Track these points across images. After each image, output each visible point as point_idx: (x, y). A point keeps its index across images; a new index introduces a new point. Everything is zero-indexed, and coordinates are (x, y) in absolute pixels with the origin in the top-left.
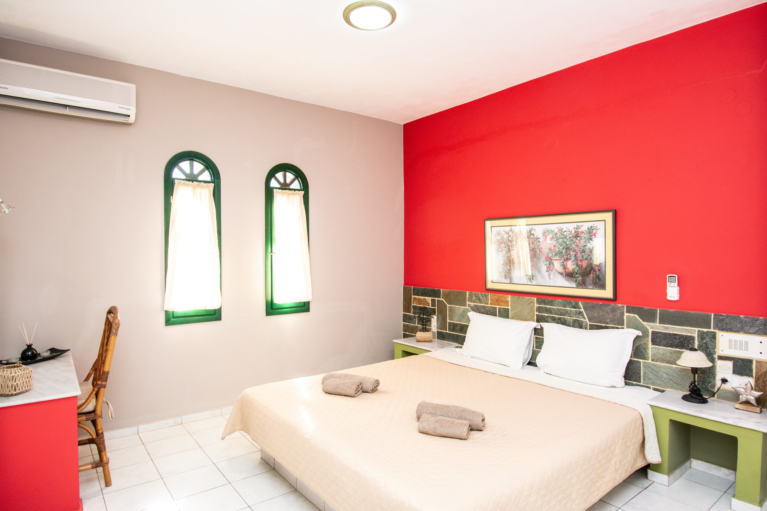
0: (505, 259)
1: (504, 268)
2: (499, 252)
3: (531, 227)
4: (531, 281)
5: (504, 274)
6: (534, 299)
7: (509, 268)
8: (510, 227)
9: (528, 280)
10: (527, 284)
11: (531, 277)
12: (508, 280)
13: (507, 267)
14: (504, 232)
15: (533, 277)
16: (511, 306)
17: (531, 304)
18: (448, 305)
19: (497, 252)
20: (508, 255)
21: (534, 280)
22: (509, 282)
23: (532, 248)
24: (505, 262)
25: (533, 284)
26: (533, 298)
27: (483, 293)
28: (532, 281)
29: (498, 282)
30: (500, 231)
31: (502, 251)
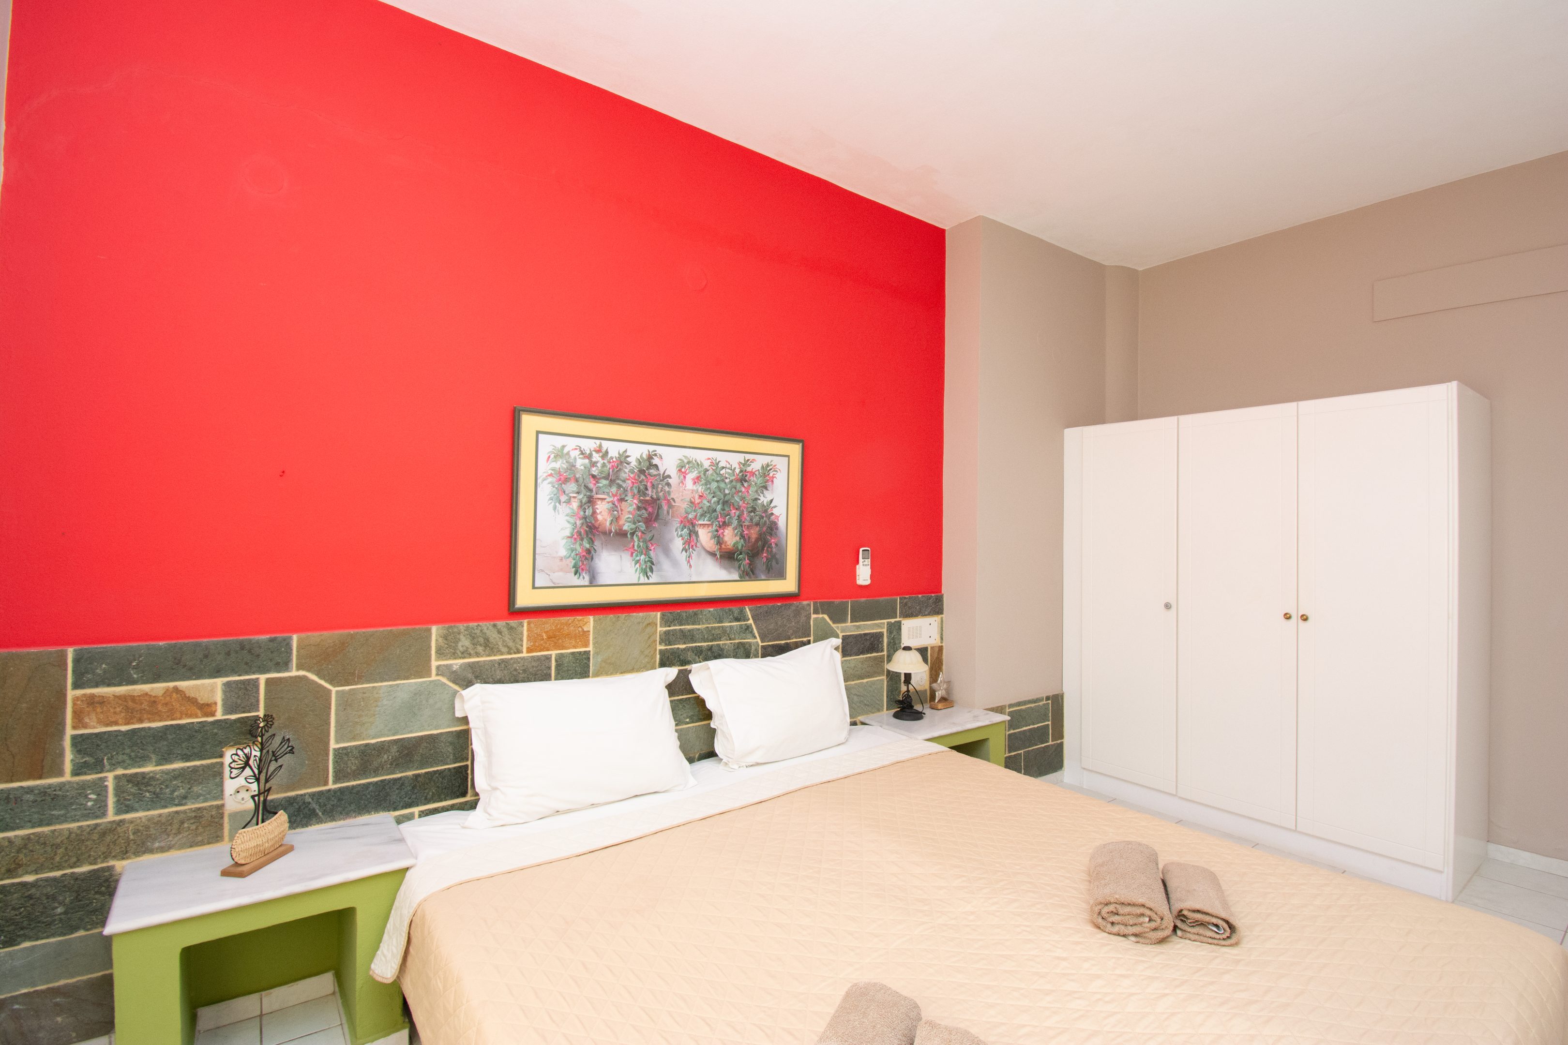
0: (576, 523)
1: (572, 546)
2: (557, 504)
3: (652, 448)
4: (648, 575)
5: (571, 562)
6: (656, 616)
7: (588, 546)
8: (598, 442)
9: (640, 574)
10: (637, 582)
11: (646, 566)
12: (584, 578)
13: (581, 545)
14: (578, 452)
15: (653, 566)
16: (594, 644)
17: (649, 630)
18: (334, 690)
19: (553, 503)
20: (585, 512)
21: (654, 572)
22: (587, 583)
23: (651, 497)
24: (576, 531)
25: (651, 581)
26: (653, 614)
27: (500, 624)
28: (649, 573)
29: (553, 585)
30: (564, 447)
31: (568, 502)
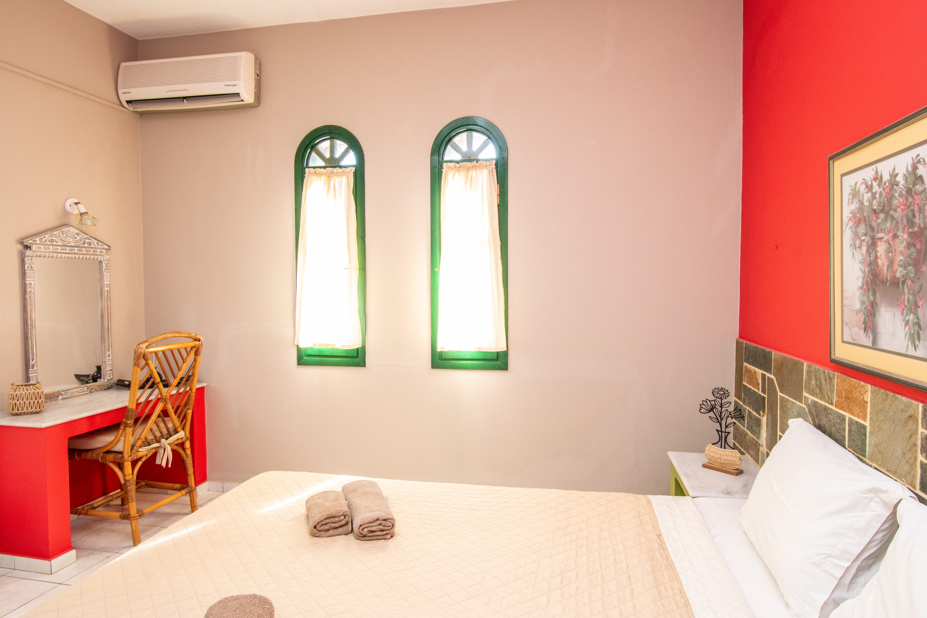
0: (865, 270)
1: (863, 298)
2: (854, 250)
3: (913, 153)
4: (916, 343)
5: (862, 316)
6: (917, 407)
7: (872, 298)
8: (874, 167)
9: (908, 341)
10: (904, 352)
11: (914, 331)
12: (869, 337)
13: (868, 297)
14: (864, 186)
15: (920, 331)
16: (871, 419)
17: (910, 423)
18: (779, 394)
19: (852, 250)
20: (870, 257)
21: (921, 341)
22: (870, 345)
23: (919, 227)
24: (865, 280)
25: (918, 354)
26: (915, 402)
27: (826, 371)
28: (917, 342)
29: (852, 341)
30: (856, 184)
31: (860, 247)
